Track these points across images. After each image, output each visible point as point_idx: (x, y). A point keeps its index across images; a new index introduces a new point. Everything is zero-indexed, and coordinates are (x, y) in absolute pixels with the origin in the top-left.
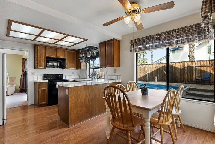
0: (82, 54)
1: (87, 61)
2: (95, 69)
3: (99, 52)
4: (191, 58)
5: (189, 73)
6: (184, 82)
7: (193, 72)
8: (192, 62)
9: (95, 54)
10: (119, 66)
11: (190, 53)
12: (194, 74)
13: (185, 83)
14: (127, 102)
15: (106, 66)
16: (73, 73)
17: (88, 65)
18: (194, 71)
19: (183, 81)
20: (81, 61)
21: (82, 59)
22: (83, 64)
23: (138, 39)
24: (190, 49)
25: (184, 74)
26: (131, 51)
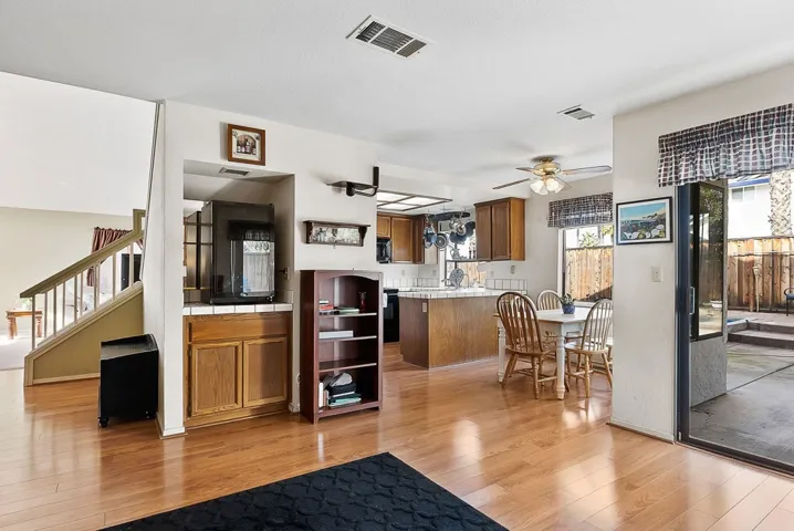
0: (429, 226)
1: (441, 242)
2: (459, 264)
3: (474, 223)
4: (776, 227)
5: (768, 277)
6: (751, 307)
7: (782, 273)
8: (779, 238)
9: (465, 230)
10: (523, 258)
11: (775, 209)
12: (787, 279)
13: (755, 311)
14: (532, 317)
15: (492, 258)
16: (403, 273)
17: (442, 254)
18: (787, 271)
19: (748, 304)
20: (427, 244)
21: (429, 240)
22: (429, 251)
23: (565, 201)
24: (774, 196)
25: (751, 278)
26: (550, 225)
